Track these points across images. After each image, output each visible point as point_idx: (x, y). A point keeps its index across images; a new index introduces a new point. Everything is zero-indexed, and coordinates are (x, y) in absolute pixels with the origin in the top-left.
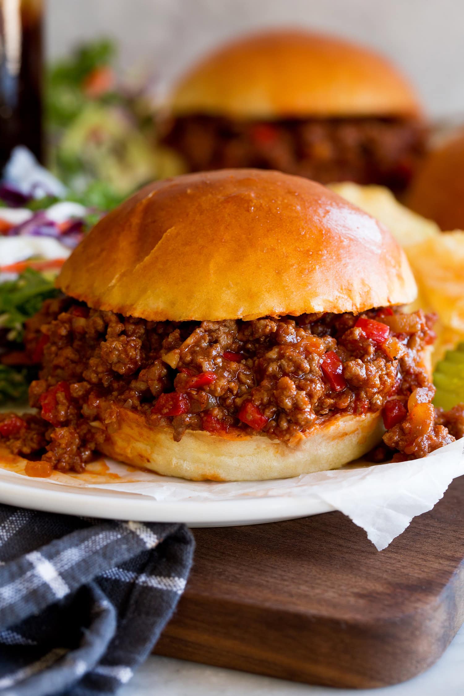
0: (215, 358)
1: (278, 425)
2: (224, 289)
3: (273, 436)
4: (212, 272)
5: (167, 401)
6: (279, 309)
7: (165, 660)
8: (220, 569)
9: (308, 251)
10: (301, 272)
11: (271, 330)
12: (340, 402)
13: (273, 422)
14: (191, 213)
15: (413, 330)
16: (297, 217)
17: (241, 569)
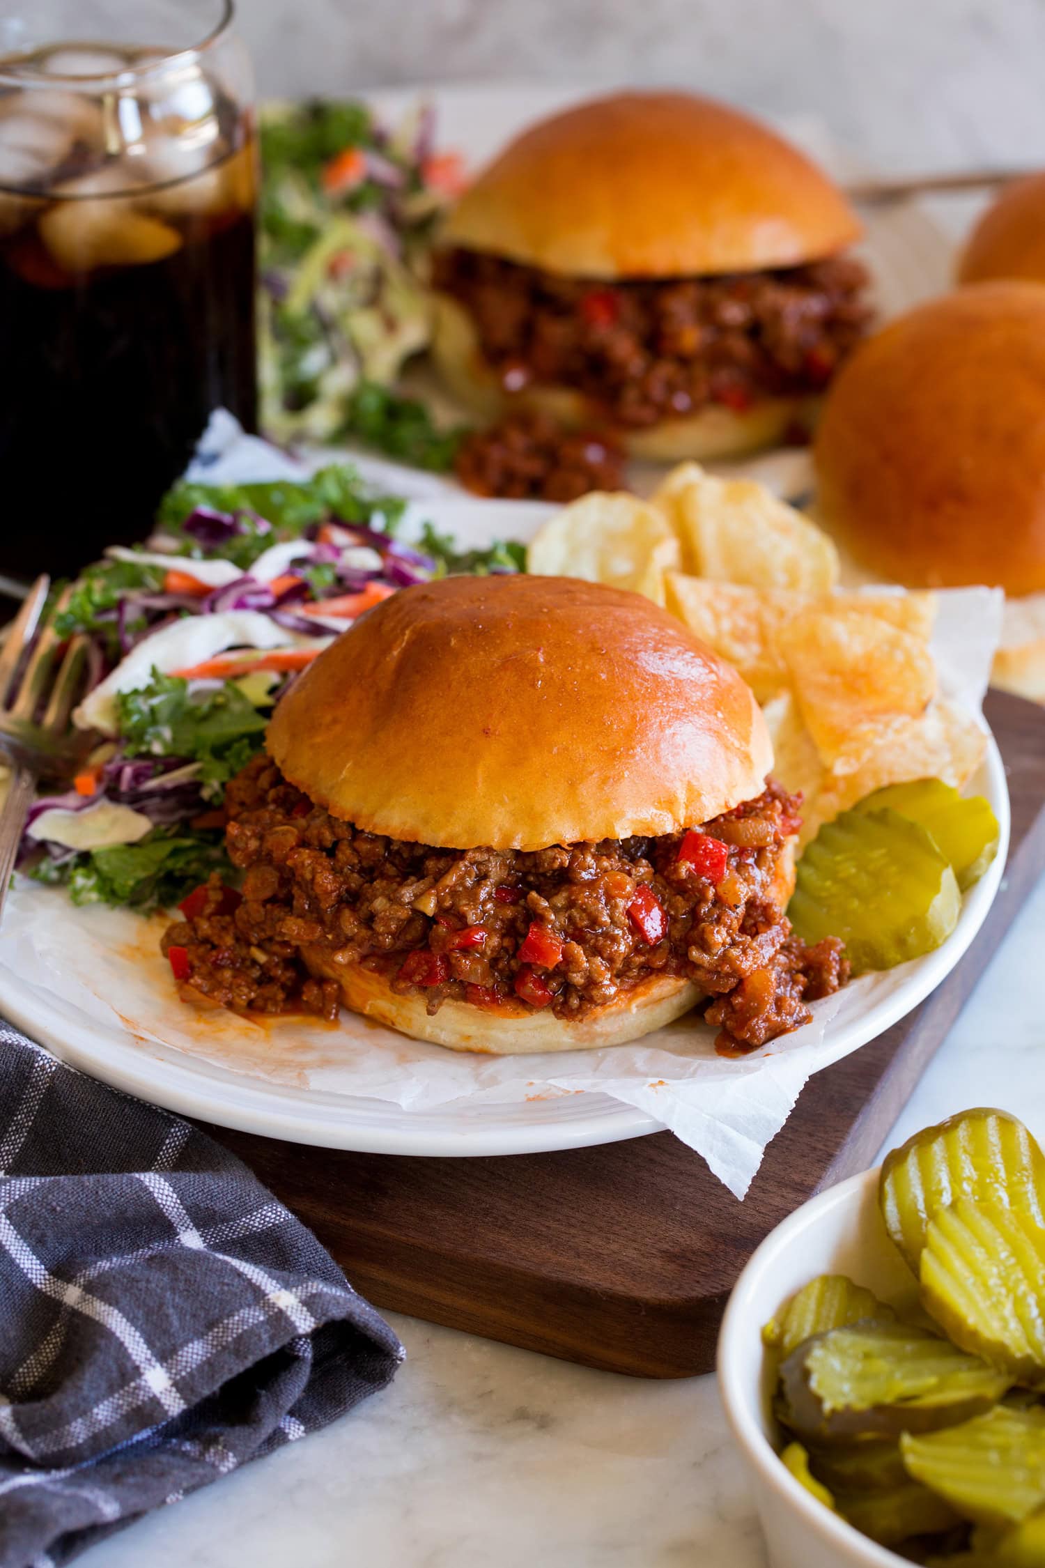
0: (484, 903)
1: (565, 1003)
2: (496, 805)
3: (560, 1015)
4: (480, 780)
5: (419, 963)
6: (570, 835)
7: (413, 1322)
8: (487, 1203)
9: (615, 750)
10: (604, 781)
11: (562, 863)
12: (654, 960)
13: (560, 997)
14: (454, 683)
15: (763, 844)
16: (600, 696)
17: (515, 1204)
